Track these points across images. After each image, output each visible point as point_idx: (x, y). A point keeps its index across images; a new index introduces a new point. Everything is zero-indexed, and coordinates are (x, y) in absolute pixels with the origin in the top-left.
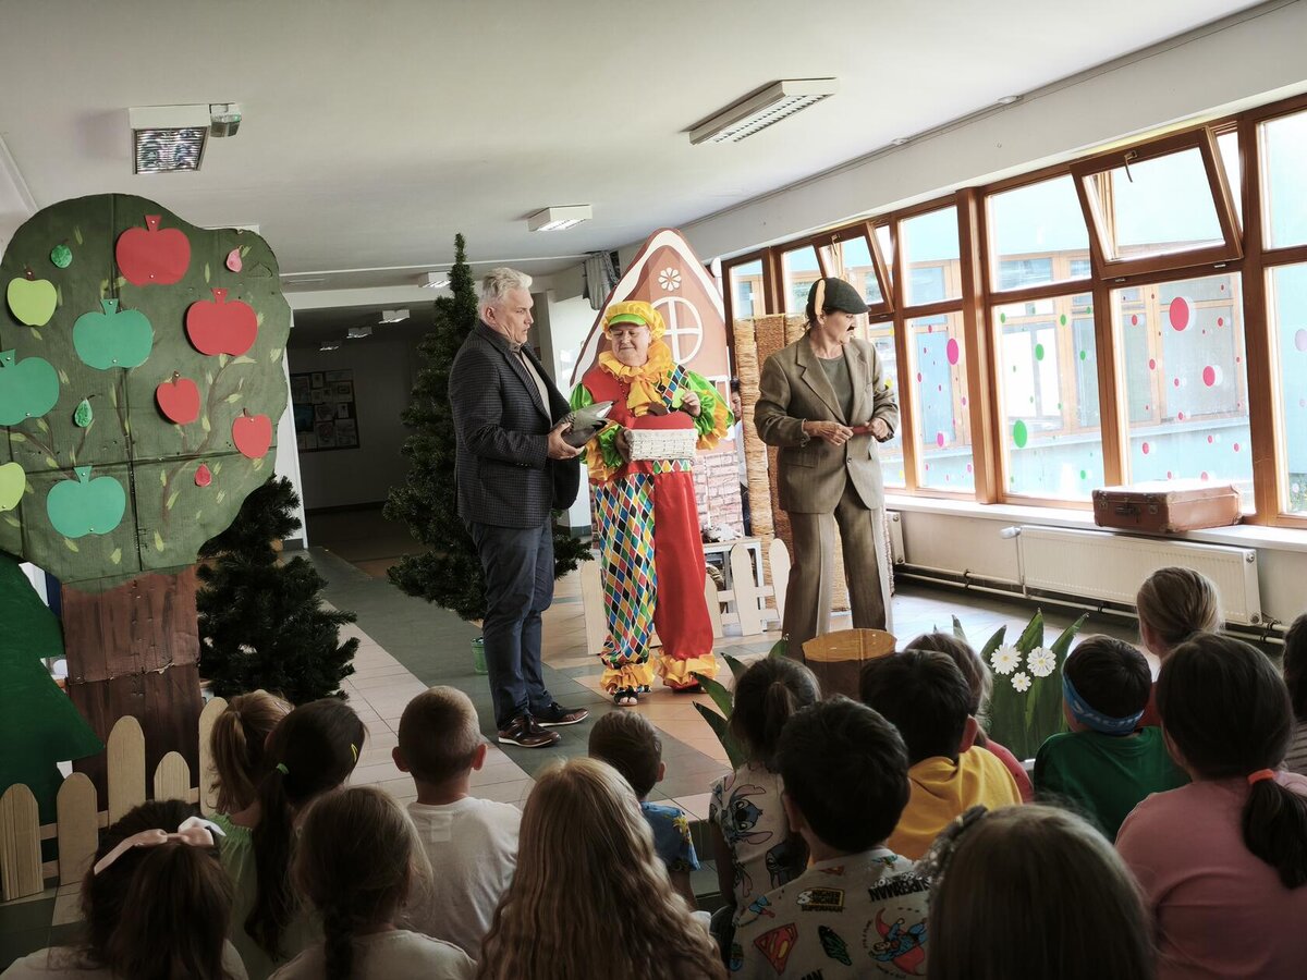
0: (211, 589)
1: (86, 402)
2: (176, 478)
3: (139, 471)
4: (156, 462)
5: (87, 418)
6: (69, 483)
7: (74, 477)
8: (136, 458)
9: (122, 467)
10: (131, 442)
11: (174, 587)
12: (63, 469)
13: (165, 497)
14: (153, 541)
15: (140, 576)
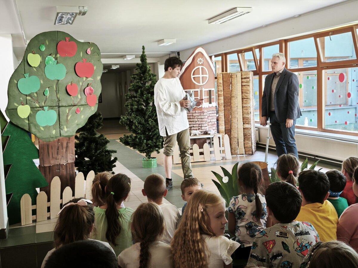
0: (78, 142)
1: (47, 89)
2: (71, 111)
3: (61, 109)
4: (65, 106)
5: (48, 94)
6: (42, 111)
7: (43, 110)
8: (60, 105)
9: (56, 107)
10: (59, 100)
11: (69, 141)
12: (40, 107)
13: (67, 116)
14: (64, 128)
15: (60, 138)
